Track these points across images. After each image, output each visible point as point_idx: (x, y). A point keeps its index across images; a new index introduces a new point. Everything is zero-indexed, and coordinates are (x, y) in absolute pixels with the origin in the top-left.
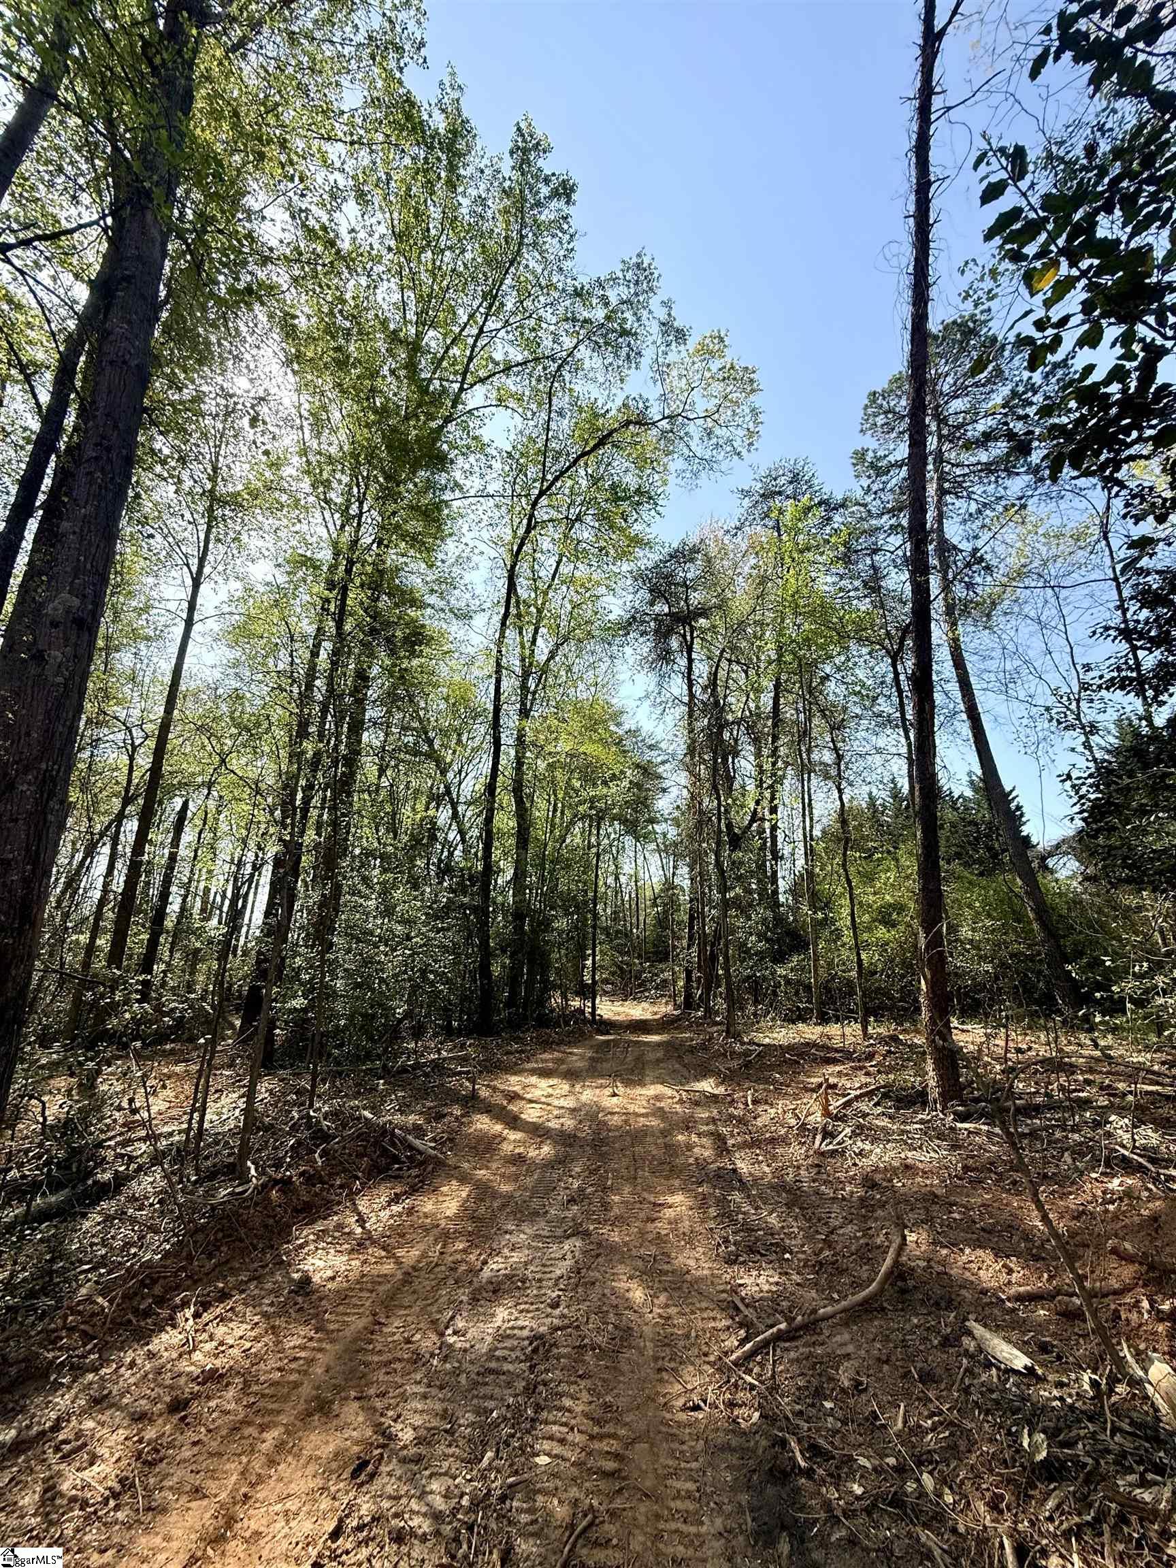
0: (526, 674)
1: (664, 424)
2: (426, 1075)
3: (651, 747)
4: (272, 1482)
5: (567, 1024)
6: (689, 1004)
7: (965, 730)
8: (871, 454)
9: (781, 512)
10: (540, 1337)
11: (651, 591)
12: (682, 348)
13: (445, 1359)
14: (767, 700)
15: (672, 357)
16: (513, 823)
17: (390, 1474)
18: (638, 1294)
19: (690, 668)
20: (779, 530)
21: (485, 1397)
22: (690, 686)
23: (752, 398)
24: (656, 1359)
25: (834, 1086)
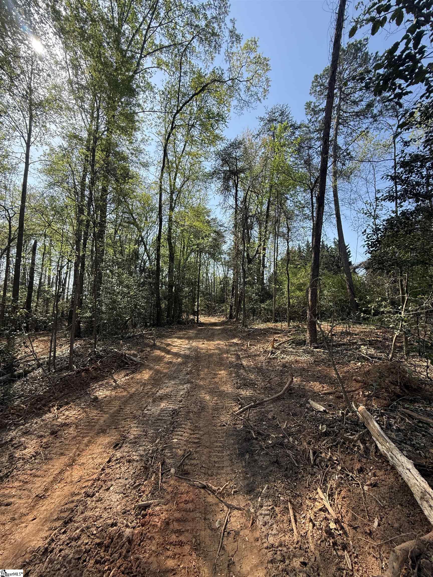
0: (172, 193)
1: (230, 83)
2: (137, 339)
3: (221, 226)
4: (87, 451)
5: (188, 324)
6: (231, 317)
7: (335, 221)
8: (313, 104)
9: (275, 128)
10: (176, 410)
11: (222, 160)
12: (238, 45)
13: (144, 417)
14: (265, 207)
15: (234, 50)
16: (168, 252)
17: (126, 447)
18: (208, 398)
19: (236, 194)
20: (274, 137)
21: (157, 426)
22: (236, 201)
23: (267, 73)
24: (212, 414)
25: (277, 340)
